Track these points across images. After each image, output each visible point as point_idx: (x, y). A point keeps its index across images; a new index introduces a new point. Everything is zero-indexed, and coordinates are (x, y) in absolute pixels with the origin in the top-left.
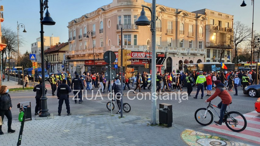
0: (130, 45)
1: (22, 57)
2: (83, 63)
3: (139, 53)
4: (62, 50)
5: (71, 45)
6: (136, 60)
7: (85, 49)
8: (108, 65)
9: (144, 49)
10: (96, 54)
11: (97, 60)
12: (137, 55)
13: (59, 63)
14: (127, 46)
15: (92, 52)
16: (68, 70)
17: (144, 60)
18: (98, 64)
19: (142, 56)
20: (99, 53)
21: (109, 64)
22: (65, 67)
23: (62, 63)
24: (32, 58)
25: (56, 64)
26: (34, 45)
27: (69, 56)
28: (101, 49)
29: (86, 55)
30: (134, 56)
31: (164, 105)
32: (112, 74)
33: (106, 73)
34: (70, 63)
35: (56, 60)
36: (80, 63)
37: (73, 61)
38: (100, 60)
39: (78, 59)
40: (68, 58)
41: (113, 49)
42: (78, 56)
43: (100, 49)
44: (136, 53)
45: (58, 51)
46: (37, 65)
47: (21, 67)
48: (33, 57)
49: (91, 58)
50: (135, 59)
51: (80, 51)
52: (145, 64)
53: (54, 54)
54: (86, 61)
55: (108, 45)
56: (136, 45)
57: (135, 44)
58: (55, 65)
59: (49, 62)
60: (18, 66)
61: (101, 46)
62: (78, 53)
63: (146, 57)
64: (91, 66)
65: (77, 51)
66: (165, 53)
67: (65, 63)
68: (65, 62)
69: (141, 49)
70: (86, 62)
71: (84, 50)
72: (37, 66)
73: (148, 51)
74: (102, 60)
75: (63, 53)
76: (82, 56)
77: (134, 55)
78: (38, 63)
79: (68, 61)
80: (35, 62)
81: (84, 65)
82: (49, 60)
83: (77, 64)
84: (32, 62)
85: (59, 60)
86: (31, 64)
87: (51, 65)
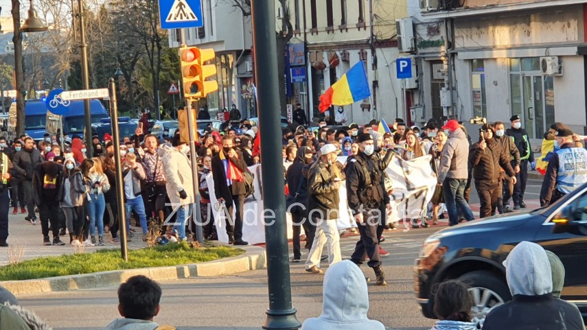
1: (103, 11)
13: (376, 43)
16: (445, 98)
22: (419, 74)
23: (394, 43)
24: (174, 15)
34: (465, 40)
35: (353, 18)
36: (540, 33)
47: (103, 93)
48: (179, 11)
58: (346, 61)
59: (297, 40)
60: (76, 83)
67: (425, 44)
68: (423, 34)
72: (215, 77)
78: (218, 54)
79: (441, 20)
80: (198, 46)
81: (574, 51)
82: (297, 27)
83: (518, 42)
84: (173, 44)
85: (373, 17)
86: (168, 61)
87: (312, 67)
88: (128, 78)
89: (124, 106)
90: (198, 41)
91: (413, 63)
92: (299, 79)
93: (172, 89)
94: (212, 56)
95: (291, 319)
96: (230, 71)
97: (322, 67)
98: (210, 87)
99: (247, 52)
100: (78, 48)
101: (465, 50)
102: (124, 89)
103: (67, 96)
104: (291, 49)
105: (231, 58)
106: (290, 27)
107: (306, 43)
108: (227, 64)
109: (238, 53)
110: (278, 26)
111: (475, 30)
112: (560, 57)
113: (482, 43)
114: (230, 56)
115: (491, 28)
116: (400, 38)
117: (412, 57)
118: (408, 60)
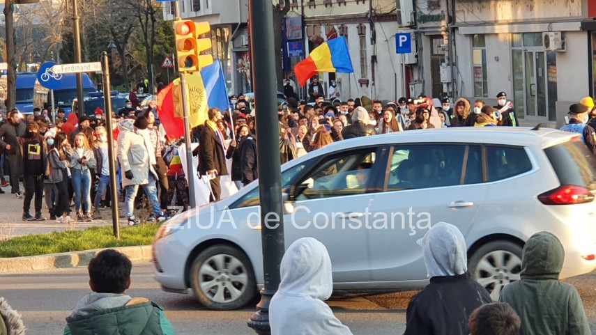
2: (575, 8)
13: (375, 17)
16: (445, 74)
22: (419, 49)
23: (393, 17)
25: (352, 29)
34: (466, 14)
36: (543, 7)
46: (206, 44)
47: (95, 67)
58: (345, 35)
59: (294, 14)
60: (68, 56)
67: (425, 19)
68: (423, 8)
72: (211, 51)
78: (214, 27)
80: (193, 19)
81: (577, 26)
83: (520, 15)
84: (167, 17)
86: (162, 34)
87: (310, 42)
88: (121, 51)
89: (117, 81)
90: (193, 14)
91: (413, 37)
92: (295, 53)
93: (167, 63)
94: (208, 29)
96: (225, 45)
97: (320, 40)
98: (205, 62)
99: (243, 26)
100: (70, 21)
101: (466, 24)
102: (117, 62)
103: (59, 69)
104: (288, 22)
105: (227, 32)
106: (288, 1)
107: (303, 17)
108: (222, 38)
109: (234, 26)
111: (476, 4)
112: (563, 33)
113: (484, 18)
114: (225, 29)
115: (493, 2)
116: (399, 12)
117: (412, 31)
118: (408, 35)
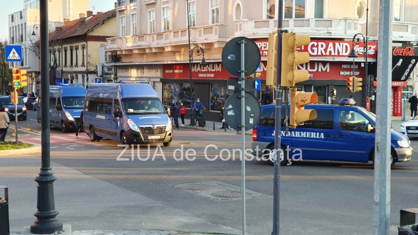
0: (303, 16)
2: (158, 74)
3: (331, 44)
4: (98, 32)
5: (124, 20)
6: (321, 66)
7: (163, 30)
8: (235, 80)
9: (348, 32)
10: (196, 45)
11: (197, 64)
12: (326, 50)
13: (88, 72)
14: (291, 22)
15: (183, 39)
17: (344, 66)
18: (201, 75)
19: (341, 52)
20: (206, 42)
21: (238, 80)
23: (95, 72)
24: (11, 56)
25: (80, 76)
26: (17, 17)
27: (116, 51)
28: (212, 33)
29: (167, 50)
30: (313, 51)
31: (414, 214)
32: (249, 109)
33: (230, 107)
34: (120, 73)
35: (80, 62)
36: (147, 73)
37: (127, 67)
38: (209, 64)
39: (144, 61)
40: (115, 57)
41: (248, 30)
42: (142, 52)
43: (208, 30)
44: (320, 44)
45: (84, 38)
46: (25, 78)
48: (13, 55)
49: (180, 59)
50: (318, 62)
51: (148, 37)
52: (351, 79)
53: (74, 45)
54: (166, 67)
55: (235, 19)
56: (321, 17)
57: (319, 14)
58: (77, 78)
59: (59, 69)
61: (213, 22)
62: (143, 44)
63: (352, 55)
64: (180, 83)
65: (141, 37)
66: (415, 44)
67: (106, 74)
68: (106, 70)
69: (337, 31)
70: (167, 71)
71: (160, 35)
72: (26, 81)
73: (362, 38)
74: (213, 63)
75: (99, 43)
76: (155, 53)
77: (315, 49)
78: (28, 72)
79: (113, 66)
80: (20, 69)
81: (159, 80)
82: (59, 64)
83: (139, 75)
84: (10, 67)
85: (88, 63)
86: (8, 74)
87: (64, 80)
90: (21, 67)
91: (102, 80)
92: (59, 83)
93: (10, 84)
94: (26, 73)
95: (49, 171)
96: (33, 79)
97: (68, 79)
98: (24, 84)
99: (39, 72)
101: (121, 77)
104: (56, 72)
105: (33, 74)
106: (57, 64)
107: (62, 71)
108: (31, 76)
109: (36, 72)
110: (52, 64)
111: (125, 70)
112: (154, 82)
113: (127, 75)
114: (33, 73)
115: (130, 70)
116: (97, 71)
117: (101, 78)
118: (100, 79)
